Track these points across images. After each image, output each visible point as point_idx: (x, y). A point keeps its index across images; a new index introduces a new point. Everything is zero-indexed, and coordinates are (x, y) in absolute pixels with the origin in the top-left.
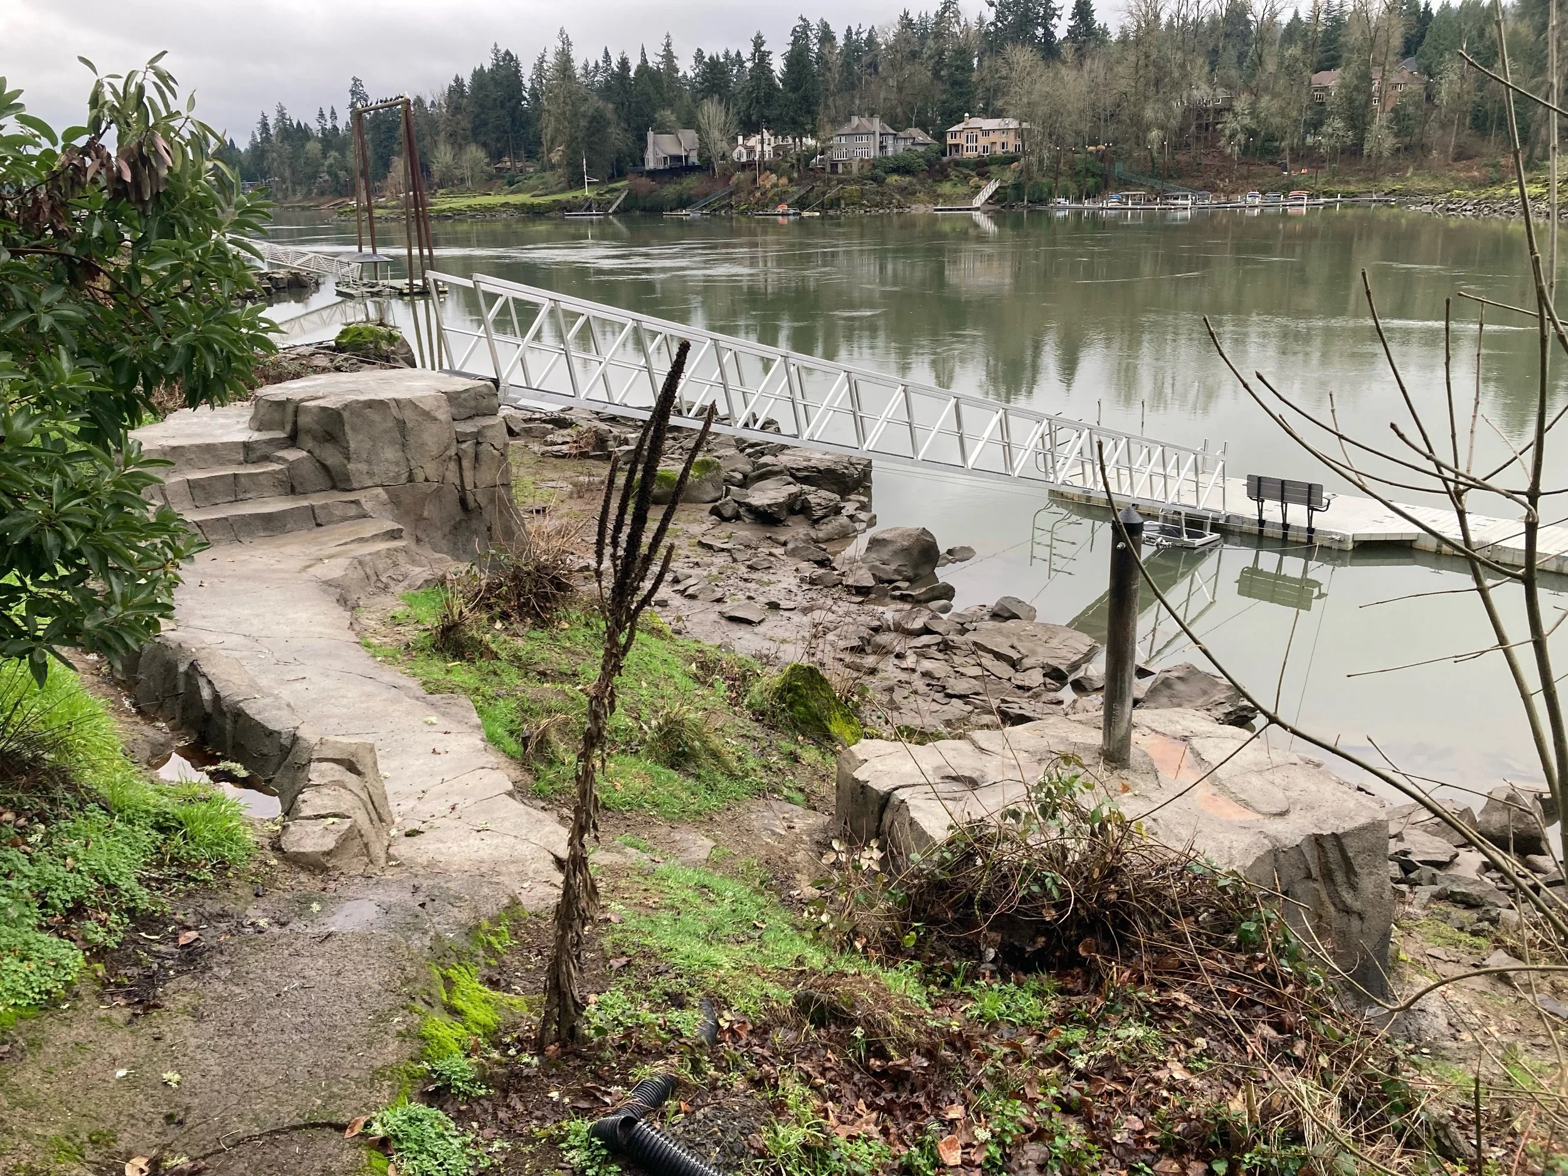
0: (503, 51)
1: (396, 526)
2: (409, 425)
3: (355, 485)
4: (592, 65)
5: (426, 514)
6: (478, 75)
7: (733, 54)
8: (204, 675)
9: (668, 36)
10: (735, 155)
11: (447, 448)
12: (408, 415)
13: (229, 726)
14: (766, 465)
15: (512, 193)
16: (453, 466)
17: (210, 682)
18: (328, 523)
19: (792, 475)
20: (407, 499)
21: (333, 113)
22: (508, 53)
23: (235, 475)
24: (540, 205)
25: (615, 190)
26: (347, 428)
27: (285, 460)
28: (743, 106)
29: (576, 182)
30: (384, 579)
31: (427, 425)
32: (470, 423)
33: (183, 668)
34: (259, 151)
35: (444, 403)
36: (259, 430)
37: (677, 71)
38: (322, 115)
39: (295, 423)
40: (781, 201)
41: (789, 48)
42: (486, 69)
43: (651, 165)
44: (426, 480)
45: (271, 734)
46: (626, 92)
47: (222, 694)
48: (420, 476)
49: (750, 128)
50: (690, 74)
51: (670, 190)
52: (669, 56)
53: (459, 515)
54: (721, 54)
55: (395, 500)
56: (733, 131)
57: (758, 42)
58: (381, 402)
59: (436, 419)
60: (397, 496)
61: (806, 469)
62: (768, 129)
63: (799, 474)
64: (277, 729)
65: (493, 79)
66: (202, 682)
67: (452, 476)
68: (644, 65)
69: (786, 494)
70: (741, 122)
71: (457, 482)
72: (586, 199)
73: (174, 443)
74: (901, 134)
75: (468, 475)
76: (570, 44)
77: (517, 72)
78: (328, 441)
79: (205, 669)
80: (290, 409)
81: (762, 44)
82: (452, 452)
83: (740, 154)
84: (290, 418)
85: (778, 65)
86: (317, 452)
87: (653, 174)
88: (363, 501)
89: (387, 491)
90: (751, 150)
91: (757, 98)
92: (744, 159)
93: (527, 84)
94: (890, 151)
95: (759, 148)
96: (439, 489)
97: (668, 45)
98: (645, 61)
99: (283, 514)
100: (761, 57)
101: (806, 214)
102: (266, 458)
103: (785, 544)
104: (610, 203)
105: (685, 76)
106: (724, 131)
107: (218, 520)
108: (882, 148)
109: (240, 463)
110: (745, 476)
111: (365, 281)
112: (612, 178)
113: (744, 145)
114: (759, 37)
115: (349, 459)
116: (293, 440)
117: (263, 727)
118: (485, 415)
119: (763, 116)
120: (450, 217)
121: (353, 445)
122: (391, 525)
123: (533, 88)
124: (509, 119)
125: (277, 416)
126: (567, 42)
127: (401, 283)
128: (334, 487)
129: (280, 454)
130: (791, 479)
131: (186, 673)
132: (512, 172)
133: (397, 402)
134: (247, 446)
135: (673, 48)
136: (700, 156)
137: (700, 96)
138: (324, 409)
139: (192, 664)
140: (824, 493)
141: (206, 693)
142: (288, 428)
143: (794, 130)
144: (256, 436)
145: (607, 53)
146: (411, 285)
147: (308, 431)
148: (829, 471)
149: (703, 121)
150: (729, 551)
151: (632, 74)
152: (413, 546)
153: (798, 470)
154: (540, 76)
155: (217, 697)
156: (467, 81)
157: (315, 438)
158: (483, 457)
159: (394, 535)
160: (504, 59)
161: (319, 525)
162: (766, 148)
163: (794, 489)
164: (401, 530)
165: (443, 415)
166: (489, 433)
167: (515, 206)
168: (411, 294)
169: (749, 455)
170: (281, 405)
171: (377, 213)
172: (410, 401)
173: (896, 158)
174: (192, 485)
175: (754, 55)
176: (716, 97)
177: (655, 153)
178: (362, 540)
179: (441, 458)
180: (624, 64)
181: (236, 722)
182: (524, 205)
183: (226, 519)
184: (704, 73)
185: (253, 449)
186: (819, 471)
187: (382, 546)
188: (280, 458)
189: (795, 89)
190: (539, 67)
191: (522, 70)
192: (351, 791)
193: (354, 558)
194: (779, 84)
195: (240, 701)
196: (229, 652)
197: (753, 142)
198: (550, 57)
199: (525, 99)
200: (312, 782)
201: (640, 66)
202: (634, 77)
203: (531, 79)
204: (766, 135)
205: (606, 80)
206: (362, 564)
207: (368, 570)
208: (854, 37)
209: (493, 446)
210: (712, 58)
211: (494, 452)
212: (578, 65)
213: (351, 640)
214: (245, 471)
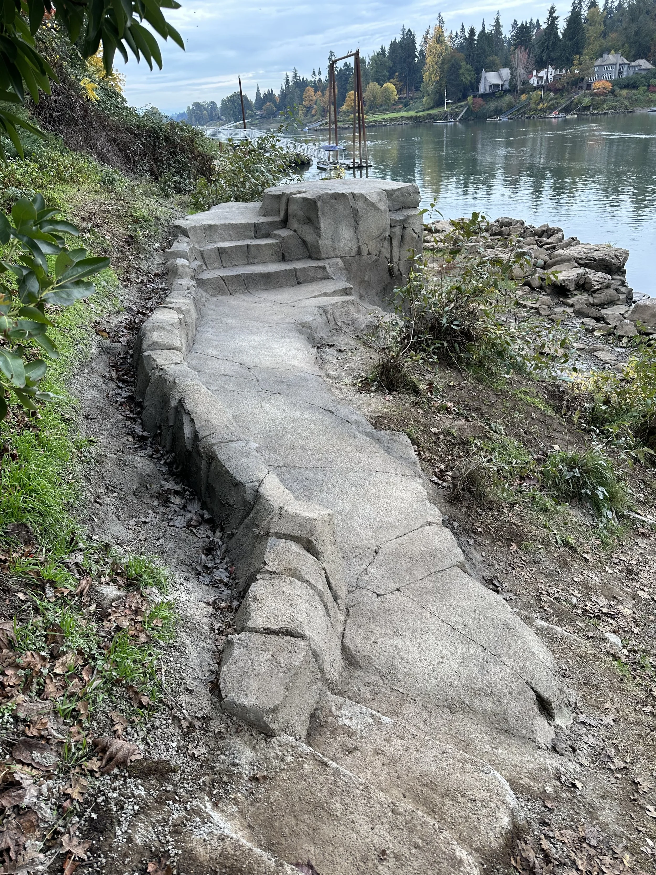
0: (407, 30)
1: (349, 285)
2: (361, 213)
3: (323, 256)
4: (454, 34)
5: (366, 278)
6: (393, 45)
7: (534, 22)
8: (188, 414)
9: (498, 13)
10: (531, 82)
11: (384, 231)
12: (360, 205)
13: (203, 467)
14: (560, 255)
15: (407, 111)
16: (386, 244)
17: (192, 420)
18: (305, 282)
19: (576, 262)
20: (355, 267)
21: (320, 71)
22: (409, 31)
23: (248, 246)
24: (420, 117)
25: (461, 106)
26: (320, 213)
27: (280, 236)
28: (537, 51)
29: (440, 103)
30: (339, 324)
31: (372, 213)
32: (400, 213)
33: (173, 403)
34: (284, 95)
35: (384, 198)
36: (264, 216)
37: (502, 34)
38: (314, 73)
39: (287, 210)
40: (555, 109)
41: (570, 14)
42: (397, 41)
43: (482, 91)
44: (369, 254)
45: (238, 485)
46: (472, 48)
47: (201, 435)
48: (365, 250)
49: (541, 65)
50: (509, 36)
51: (492, 105)
52: (498, 25)
53: (388, 280)
54: (528, 21)
55: (348, 268)
56: (530, 68)
57: (552, 11)
58: (343, 195)
59: (378, 209)
60: (350, 265)
61: (586, 258)
62: (551, 65)
63: (580, 261)
64: (242, 480)
65: (401, 46)
66: (186, 420)
67: (385, 252)
68: (483, 33)
69: (575, 274)
70: (537, 62)
71: (388, 256)
72: (445, 112)
73: (212, 223)
74: (633, 64)
75: (396, 251)
76: (443, 23)
77: (413, 42)
78: (307, 223)
79: (189, 408)
80: (284, 200)
81: (554, 12)
82: (387, 234)
83: (534, 81)
84: (283, 207)
85: (562, 25)
86: (300, 232)
87: (482, 96)
88: (328, 267)
89: (343, 261)
90: (540, 78)
91: (547, 46)
92: (535, 84)
93: (418, 48)
94: (625, 74)
95: (545, 77)
96: (377, 260)
97: (498, 18)
98: (484, 29)
99: (276, 274)
100: (552, 20)
101: (569, 117)
102: (268, 236)
103: (572, 306)
104: (457, 115)
105: (505, 37)
106: (526, 68)
107: (236, 276)
108: (620, 73)
109: (252, 239)
110: (545, 263)
111: (331, 161)
112: (460, 100)
113: (536, 76)
114: (553, 8)
115: (319, 236)
116: (285, 223)
117: (231, 476)
118: (409, 208)
119: (549, 57)
120: (374, 126)
121: (322, 226)
122: (344, 284)
123: (421, 51)
124: (407, 69)
125: (276, 206)
126: (442, 22)
127: (349, 162)
128: (310, 257)
129: (276, 232)
130: (576, 264)
131: (176, 408)
132: (407, 99)
133: (353, 195)
134: (256, 226)
135: (500, 21)
136: (510, 83)
137: (512, 48)
138: (305, 199)
139: (180, 400)
140: (599, 274)
141: (187, 432)
142: (282, 214)
143: (566, 65)
144: (262, 220)
145: (463, 26)
146: (354, 162)
147: (295, 216)
148: (602, 260)
149: (514, 62)
150: (536, 308)
151: (476, 38)
152: (358, 300)
153: (581, 259)
154: (425, 42)
155: (196, 437)
156: (387, 48)
157: (298, 221)
158: (406, 238)
159: (346, 292)
160: (407, 34)
161: (299, 283)
162: (550, 77)
163: (581, 270)
164: (351, 289)
165: (383, 206)
166: (411, 221)
167: (408, 118)
168: (354, 168)
169: (547, 249)
170: (278, 197)
171: (339, 124)
172: (362, 195)
173: (627, 78)
174: (220, 251)
175: (548, 19)
176: (523, 48)
177: (485, 83)
178: (326, 295)
179: (380, 238)
180: (472, 32)
181: (210, 464)
182: (412, 117)
183: (240, 276)
184: (517, 33)
185: (260, 229)
186: (595, 260)
187: (338, 299)
188: (276, 235)
189: (571, 39)
190: (425, 38)
191: (416, 40)
192: (307, 582)
193: (320, 307)
194: (561, 37)
195: (214, 444)
196: (228, 378)
197: (542, 73)
198: (432, 31)
199: (416, 56)
200: (266, 567)
201: (481, 32)
202: (477, 40)
203: (421, 45)
204: (550, 69)
205: (461, 43)
206: (325, 312)
207: (329, 316)
208: (610, 5)
209: (413, 230)
210: (522, 24)
211: (414, 234)
212: (446, 34)
213: (316, 373)
214: (254, 243)
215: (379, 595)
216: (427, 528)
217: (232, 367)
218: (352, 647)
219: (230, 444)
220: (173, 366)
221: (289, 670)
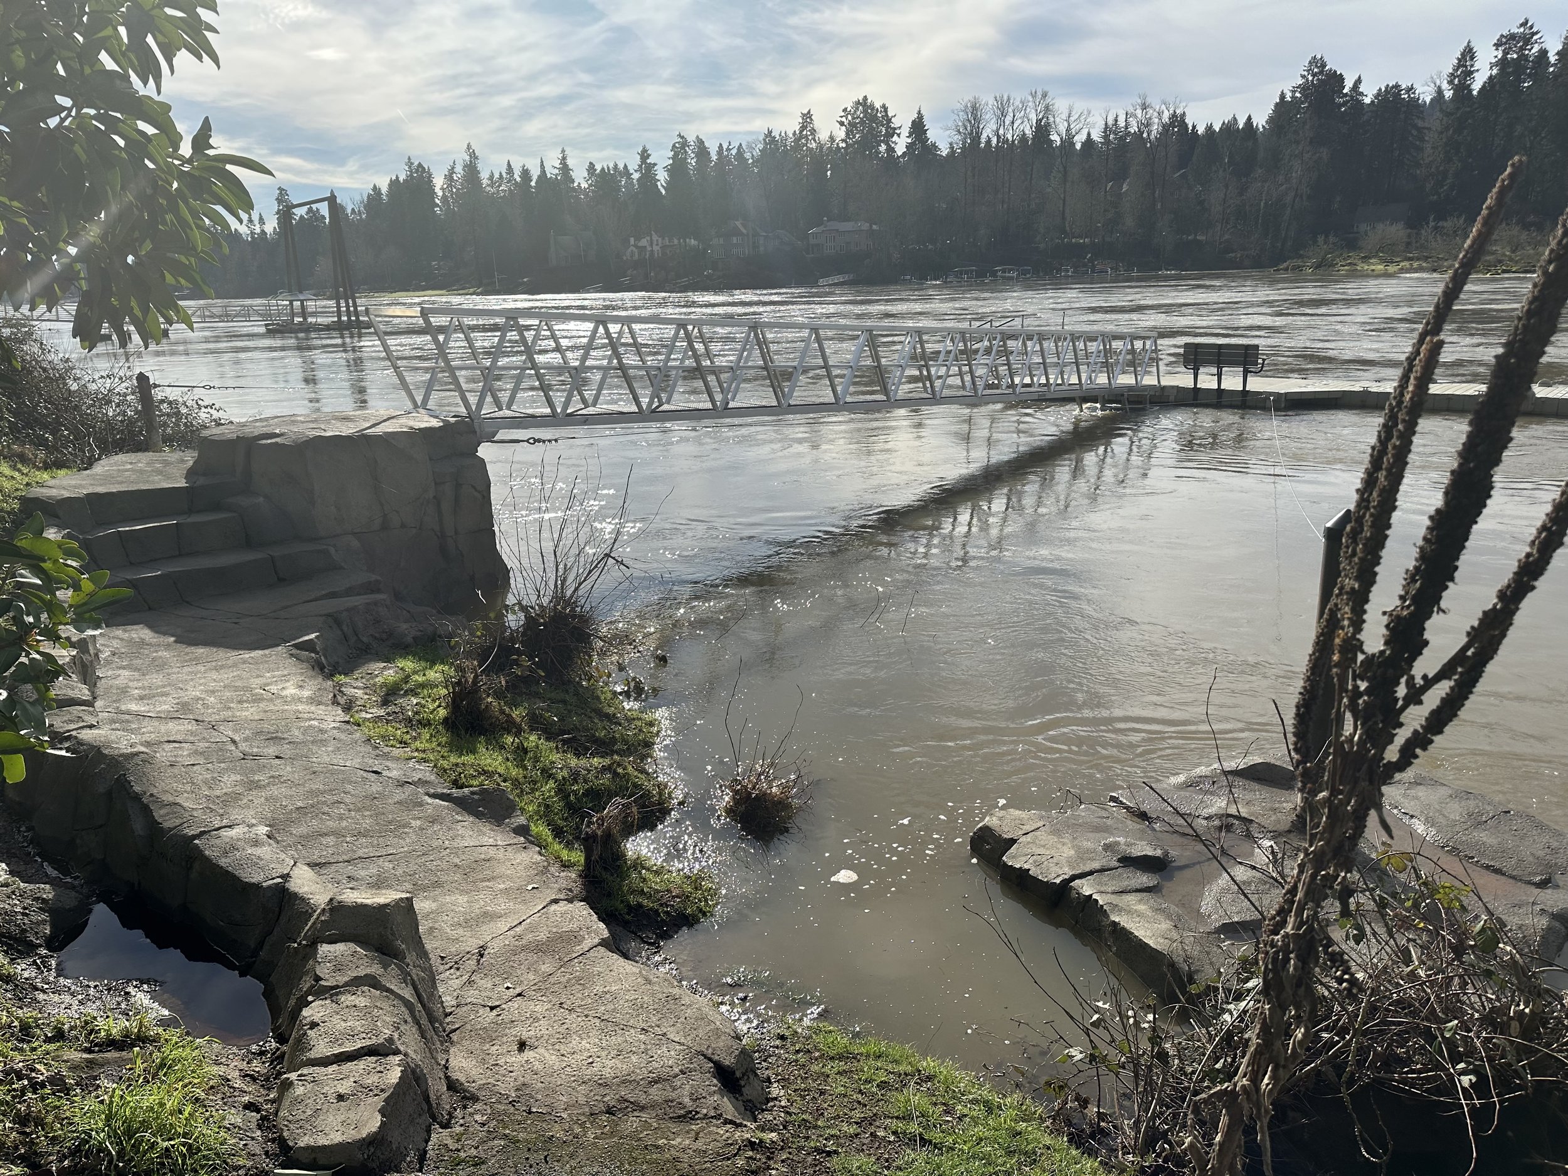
0: (416, 163)
1: (373, 577)
2: (382, 465)
3: (322, 533)
4: (497, 176)
5: (403, 564)
6: (394, 184)
7: (621, 166)
8: (136, 798)
9: (563, 151)
10: (628, 254)
11: (424, 490)
12: (380, 454)
15: (429, 288)
16: (431, 510)
17: (145, 806)
18: (294, 580)
20: (380, 549)
21: (261, 219)
22: (420, 165)
23: (178, 526)
26: (310, 467)
27: (239, 507)
28: (633, 211)
29: (487, 278)
30: (365, 639)
31: (402, 465)
32: (449, 463)
33: (103, 787)
35: (419, 442)
36: (205, 474)
37: (573, 181)
39: (248, 466)
41: (671, 161)
42: (401, 179)
43: (554, 262)
44: (403, 526)
45: (246, 886)
46: (529, 199)
47: (166, 826)
48: (395, 520)
49: (640, 230)
50: (584, 185)
52: (565, 168)
53: (440, 565)
54: (611, 166)
55: (368, 550)
56: (625, 234)
57: (644, 155)
58: (349, 438)
59: (411, 458)
60: (371, 545)
62: (656, 232)
64: (253, 880)
65: (407, 188)
66: (132, 807)
67: (430, 522)
68: (543, 177)
70: (632, 225)
71: (436, 528)
73: (103, 490)
74: (771, 235)
75: (448, 519)
76: (477, 158)
77: (429, 182)
79: (136, 788)
81: (649, 155)
82: (430, 495)
83: (633, 253)
84: (240, 460)
85: (662, 176)
86: (275, 498)
87: (557, 270)
88: (332, 550)
89: (359, 540)
90: (642, 250)
92: (636, 257)
93: (439, 192)
94: (762, 250)
95: (649, 248)
96: (419, 535)
97: (564, 158)
98: (543, 171)
100: (647, 168)
102: (215, 507)
105: (579, 186)
106: (617, 233)
107: (157, 577)
108: (755, 247)
109: (185, 513)
113: (635, 246)
114: (645, 150)
115: (312, 503)
116: (247, 485)
118: (463, 455)
119: (651, 220)
121: (316, 487)
122: (365, 576)
123: (444, 196)
125: (226, 458)
126: (474, 156)
129: (230, 500)
131: (110, 793)
133: (367, 438)
134: (190, 492)
135: (568, 162)
136: (597, 254)
137: (593, 202)
138: (282, 445)
139: (117, 780)
141: (139, 827)
142: (240, 471)
143: (679, 232)
144: (202, 481)
145: (509, 166)
147: (264, 473)
149: (598, 224)
151: (533, 184)
152: (393, 599)
154: (450, 186)
155: (157, 831)
156: (384, 189)
158: (465, 500)
159: (370, 588)
160: (417, 172)
161: (283, 582)
162: (655, 247)
164: (378, 582)
165: (418, 453)
166: (468, 474)
170: (231, 444)
174: (124, 538)
175: (640, 166)
176: (608, 204)
177: (558, 252)
178: (333, 595)
179: (419, 502)
180: (525, 173)
181: (188, 869)
183: (167, 576)
184: (597, 181)
185: (199, 496)
187: (358, 600)
188: (231, 505)
189: (677, 196)
190: (449, 177)
191: (434, 181)
192: (388, 990)
193: (328, 615)
194: (664, 192)
195: (195, 837)
196: (177, 745)
197: (644, 242)
198: (459, 169)
199: (437, 205)
200: (323, 983)
201: (539, 177)
202: (535, 187)
203: (442, 189)
204: (655, 237)
205: (510, 189)
206: (338, 622)
207: (345, 628)
208: (725, 153)
209: (474, 487)
210: (603, 169)
211: (476, 494)
212: (484, 176)
213: (338, 719)
214: (189, 520)
215: (492, 1008)
216: (554, 907)
217: (181, 728)
218: (463, 1079)
219: (223, 832)
220: (88, 731)
221: (382, 1090)
